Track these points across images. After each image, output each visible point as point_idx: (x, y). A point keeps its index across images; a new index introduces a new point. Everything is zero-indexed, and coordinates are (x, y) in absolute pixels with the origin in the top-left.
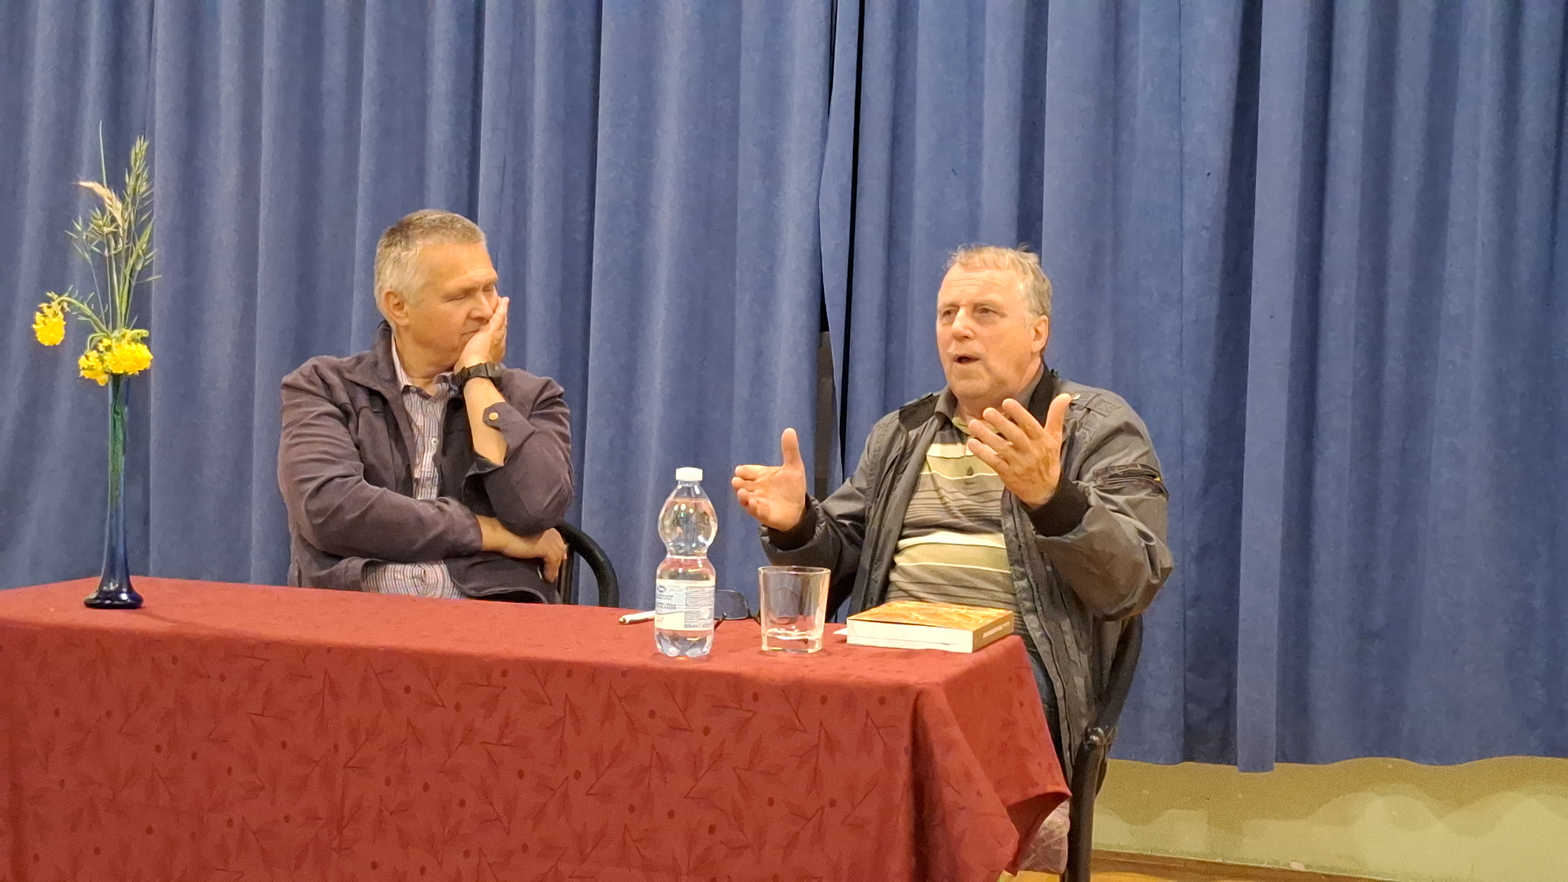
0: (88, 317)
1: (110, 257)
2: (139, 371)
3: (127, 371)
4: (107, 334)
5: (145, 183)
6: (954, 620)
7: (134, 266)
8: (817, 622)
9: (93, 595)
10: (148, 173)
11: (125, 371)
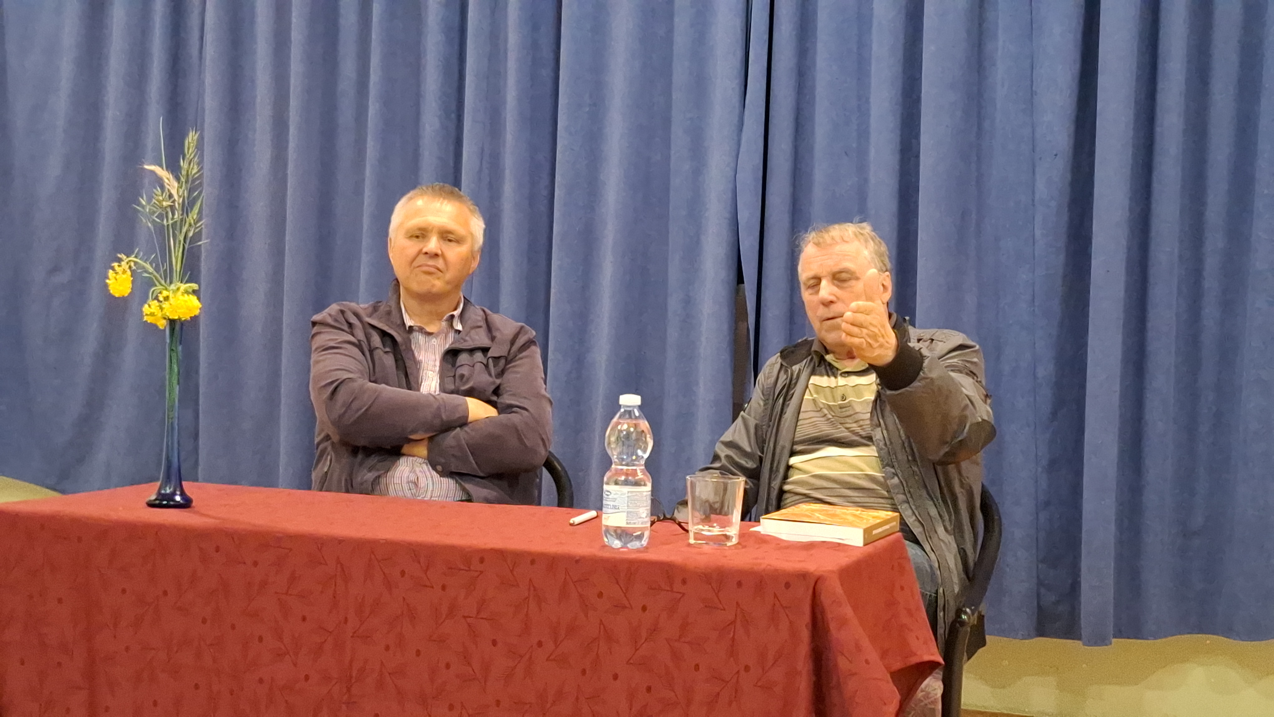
0: (150, 273)
1: (168, 225)
2: (191, 317)
3: (181, 316)
4: (166, 287)
5: (195, 167)
6: (848, 520)
7: (186, 233)
8: (734, 520)
9: (153, 497)
10: (198, 158)
11: (179, 316)
